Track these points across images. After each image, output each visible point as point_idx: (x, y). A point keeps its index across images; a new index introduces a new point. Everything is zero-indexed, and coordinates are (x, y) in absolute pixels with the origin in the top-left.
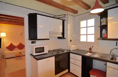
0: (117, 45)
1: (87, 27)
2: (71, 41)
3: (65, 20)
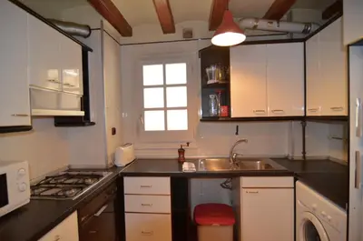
0: (237, 134)
1: (165, 86)
2: (114, 132)
3: (91, 50)
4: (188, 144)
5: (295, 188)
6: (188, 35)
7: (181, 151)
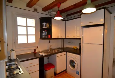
0: (49, 43)
1: (27, 26)
4: (38, 47)
5: (66, 54)
6: (36, 10)
7: (35, 50)
